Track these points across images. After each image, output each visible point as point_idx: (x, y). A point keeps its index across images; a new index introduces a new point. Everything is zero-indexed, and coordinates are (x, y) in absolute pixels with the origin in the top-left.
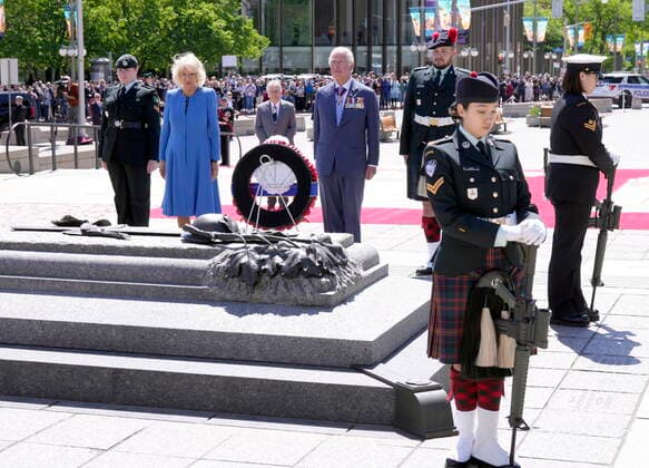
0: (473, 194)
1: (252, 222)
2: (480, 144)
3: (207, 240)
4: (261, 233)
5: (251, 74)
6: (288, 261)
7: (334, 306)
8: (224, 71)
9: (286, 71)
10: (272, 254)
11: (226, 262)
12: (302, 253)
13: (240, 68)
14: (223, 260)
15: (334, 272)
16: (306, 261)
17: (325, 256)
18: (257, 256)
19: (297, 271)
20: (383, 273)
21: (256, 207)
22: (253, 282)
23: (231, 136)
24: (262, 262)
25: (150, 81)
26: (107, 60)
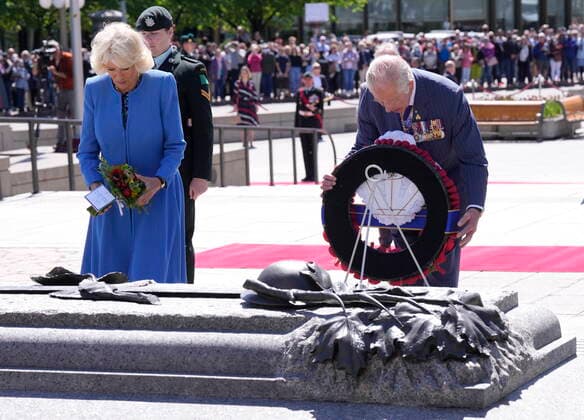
1: (355, 270)
3: (282, 303)
4: (367, 288)
5: (350, 32)
6: (412, 334)
7: (489, 407)
8: (306, 29)
9: (406, 27)
10: (388, 323)
11: (313, 337)
12: (435, 322)
13: (334, 25)
14: (308, 335)
15: (487, 352)
16: (441, 335)
17: (472, 325)
18: (363, 328)
19: (427, 351)
20: (568, 354)
21: (362, 244)
22: (357, 368)
23: (320, 135)
24: (370, 337)
25: (190, 47)
26: (118, 14)
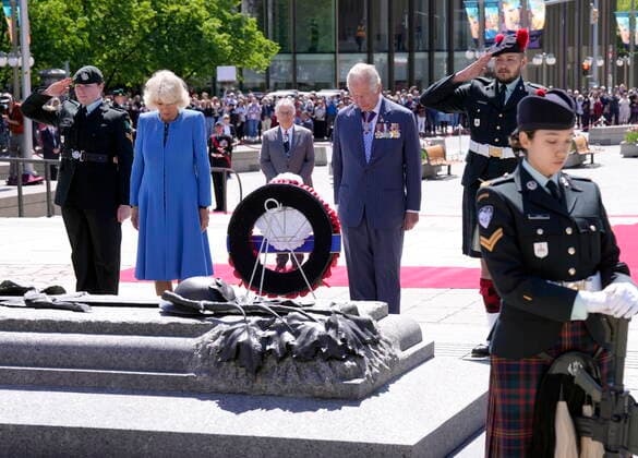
0: (541, 250)
1: (255, 287)
2: (550, 184)
3: (194, 312)
4: (266, 302)
5: (254, 90)
6: (301, 338)
7: (363, 398)
8: (218, 86)
9: (302, 86)
10: (281, 329)
11: (219, 340)
12: (320, 329)
13: (241, 83)
14: (215, 339)
15: (362, 353)
16: (324, 339)
17: (350, 331)
18: (261, 333)
19: (313, 351)
20: (427, 355)
21: (260, 266)
22: (255, 365)
23: (229, 174)
24: (267, 340)
25: (120, 100)
26: (62, 72)
